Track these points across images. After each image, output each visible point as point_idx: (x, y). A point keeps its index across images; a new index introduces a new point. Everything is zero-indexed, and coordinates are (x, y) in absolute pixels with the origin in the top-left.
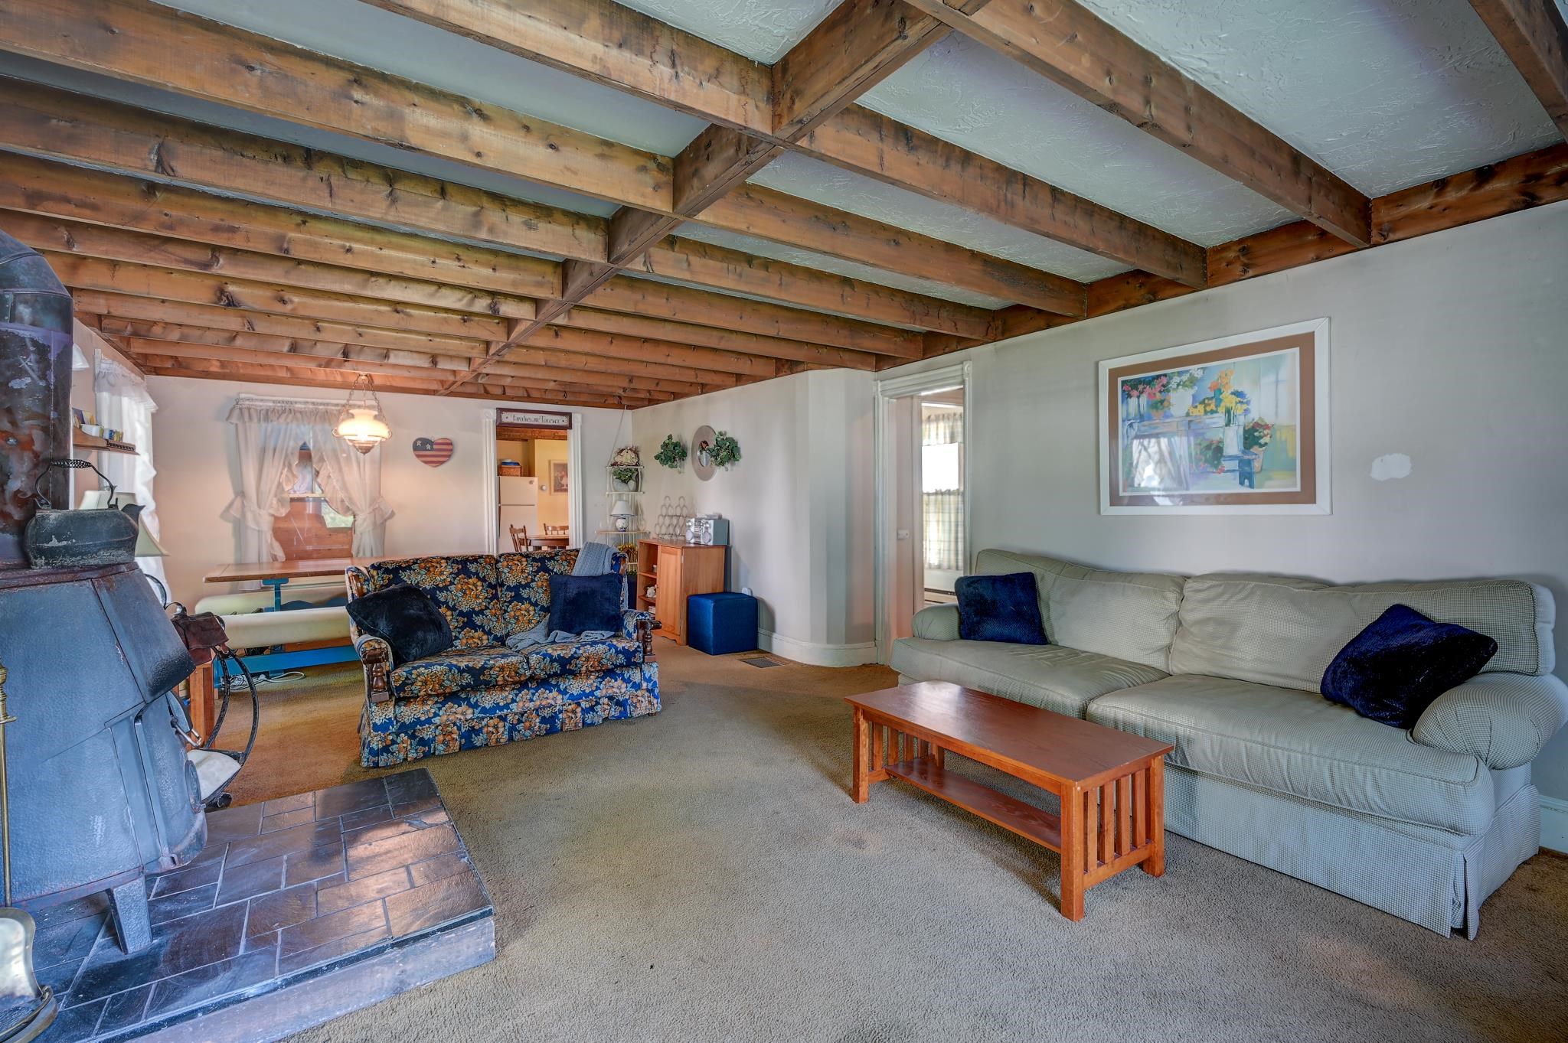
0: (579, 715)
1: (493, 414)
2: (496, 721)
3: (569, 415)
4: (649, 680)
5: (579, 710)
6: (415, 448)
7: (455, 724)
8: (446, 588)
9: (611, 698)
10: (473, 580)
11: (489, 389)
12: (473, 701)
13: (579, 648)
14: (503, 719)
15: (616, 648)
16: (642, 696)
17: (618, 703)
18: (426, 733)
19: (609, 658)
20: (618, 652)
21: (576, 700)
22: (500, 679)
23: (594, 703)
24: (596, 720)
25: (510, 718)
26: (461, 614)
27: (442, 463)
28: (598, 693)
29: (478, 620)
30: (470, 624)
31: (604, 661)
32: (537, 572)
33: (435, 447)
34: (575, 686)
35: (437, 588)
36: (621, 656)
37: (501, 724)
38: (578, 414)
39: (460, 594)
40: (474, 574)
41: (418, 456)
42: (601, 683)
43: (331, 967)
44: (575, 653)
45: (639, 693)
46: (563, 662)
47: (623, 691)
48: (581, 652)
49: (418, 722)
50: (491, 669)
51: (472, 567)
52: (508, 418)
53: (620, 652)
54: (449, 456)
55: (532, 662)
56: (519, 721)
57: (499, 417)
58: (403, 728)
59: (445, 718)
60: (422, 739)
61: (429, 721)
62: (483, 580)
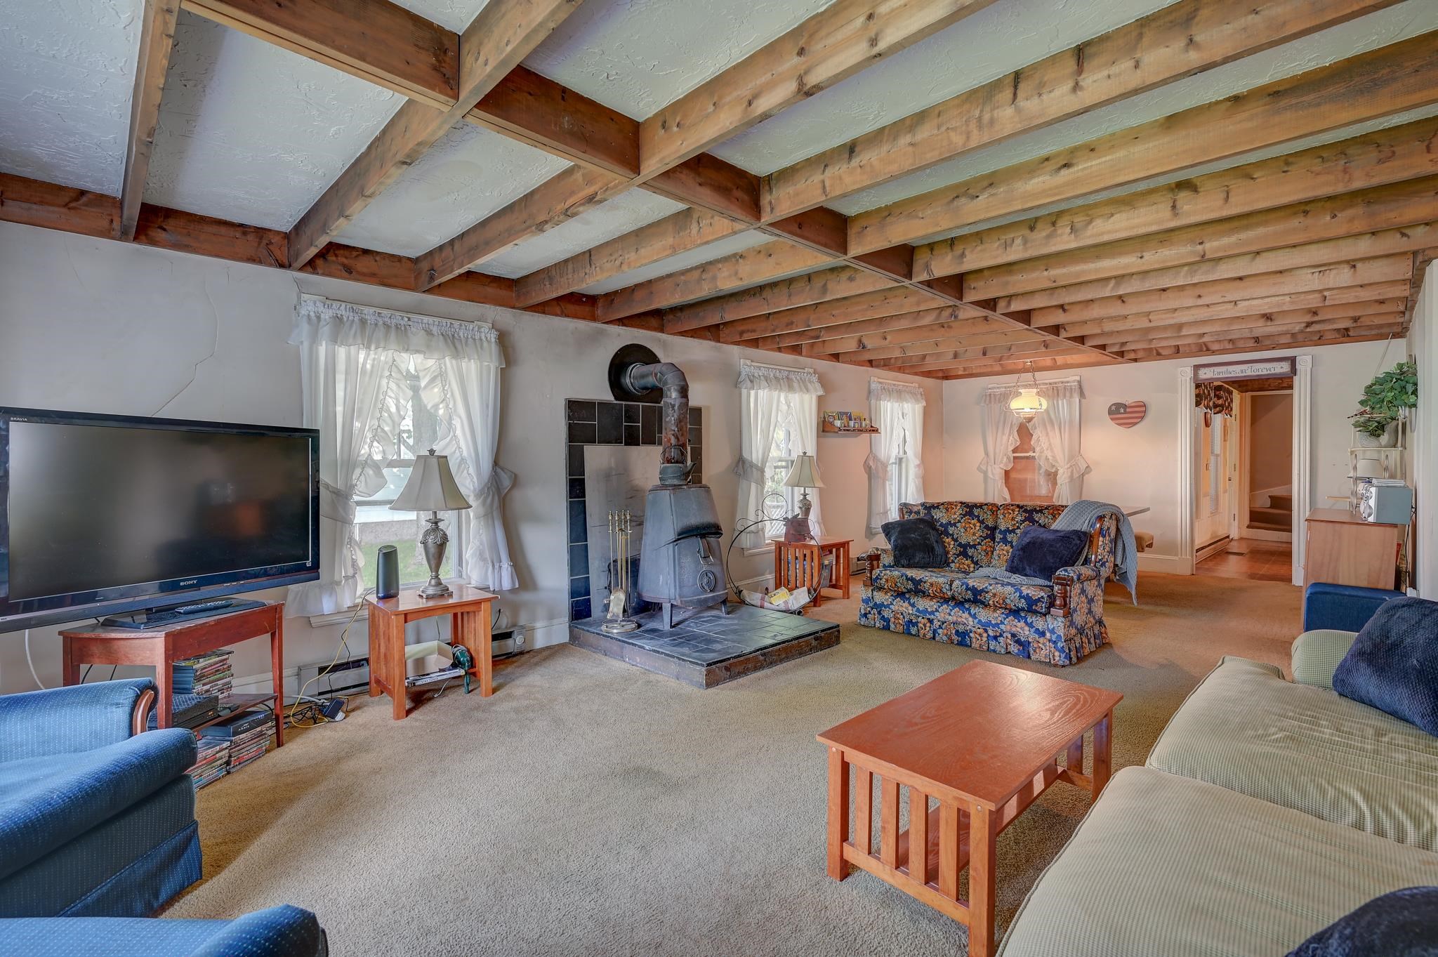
0: (985, 639)
1: (1189, 372)
2: (926, 621)
3: (1293, 361)
4: (1052, 632)
5: (985, 635)
6: (1110, 412)
7: (902, 614)
8: (954, 525)
9: (1013, 635)
10: (975, 521)
11: (1161, 351)
12: (912, 601)
13: (990, 585)
14: (931, 621)
15: (1021, 593)
16: (1043, 644)
17: (1018, 642)
18: (886, 613)
19: (1014, 601)
20: (1021, 597)
21: (985, 626)
22: (930, 591)
23: (998, 634)
24: (998, 649)
25: (935, 622)
26: (960, 545)
27: (1135, 424)
28: (1002, 627)
29: (970, 552)
30: (964, 554)
31: (1008, 601)
32: (1024, 521)
33: (1128, 410)
34: (983, 615)
35: (949, 523)
36: (1023, 601)
37: (928, 625)
38: (1305, 357)
39: (962, 530)
40: (976, 516)
41: (1112, 419)
42: (1005, 619)
43: (662, 653)
44: (986, 588)
45: (1041, 640)
46: (975, 592)
47: (1027, 633)
48: (991, 588)
49: (882, 605)
50: (925, 582)
51: (976, 512)
52: (1206, 374)
53: (1023, 597)
54: (1142, 418)
55: (953, 586)
56: (940, 627)
57: (1196, 374)
58: (876, 606)
59: (897, 607)
60: (883, 616)
61: (888, 606)
62: (982, 522)
